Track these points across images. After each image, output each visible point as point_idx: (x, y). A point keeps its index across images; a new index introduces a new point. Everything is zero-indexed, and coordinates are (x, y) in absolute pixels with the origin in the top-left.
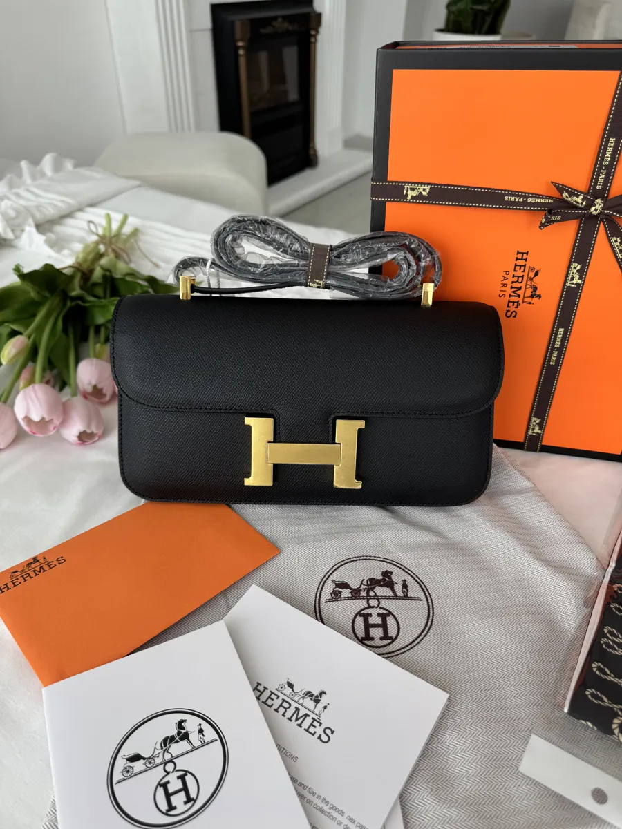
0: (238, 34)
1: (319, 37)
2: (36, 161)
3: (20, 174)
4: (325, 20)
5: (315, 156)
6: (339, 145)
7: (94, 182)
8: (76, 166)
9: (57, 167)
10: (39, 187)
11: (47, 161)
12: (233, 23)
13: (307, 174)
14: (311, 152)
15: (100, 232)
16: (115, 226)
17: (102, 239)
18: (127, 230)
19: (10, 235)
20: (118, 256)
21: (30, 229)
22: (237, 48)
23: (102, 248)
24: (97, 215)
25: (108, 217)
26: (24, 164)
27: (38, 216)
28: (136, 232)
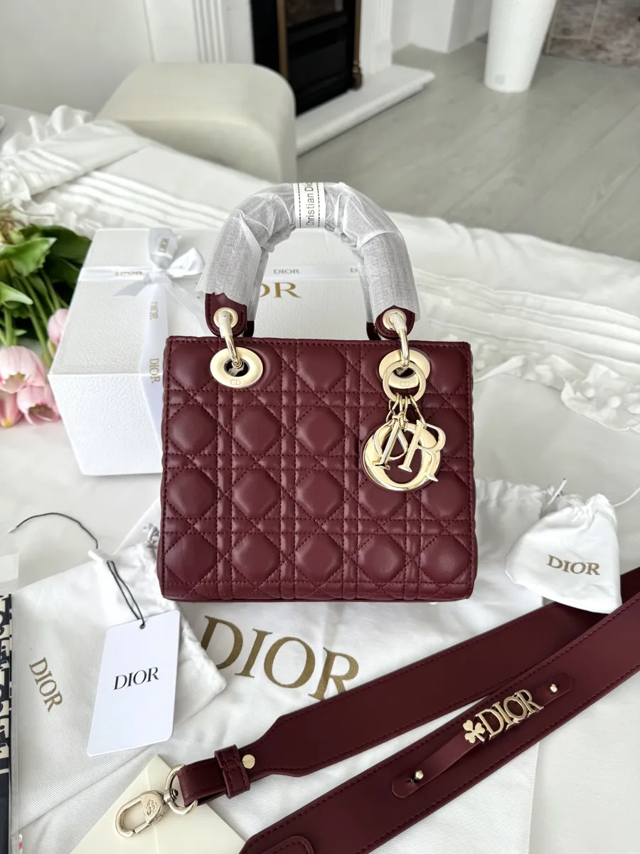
3: (29, 132)
5: (360, 75)
8: (87, 120)
9: (67, 123)
11: (57, 116)
13: (350, 96)
14: (355, 71)
26: (32, 120)
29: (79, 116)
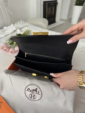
0: (47, 5)
1: (57, 6)
2: (20, 21)
3: (18, 23)
4: (58, 3)
6: (59, 20)
7: (26, 24)
9: (22, 22)
10: (20, 24)
11: (21, 21)
12: (46, 4)
13: (54, 24)
14: (55, 21)
15: (26, 30)
16: (28, 30)
17: (26, 31)
18: (30, 30)
19: (16, 30)
20: (28, 33)
21: (18, 29)
22: (46, 7)
23: (26, 32)
24: (26, 28)
25: (27, 29)
26: (18, 22)
27: (19, 28)
28: (31, 31)
29: (23, 22)
